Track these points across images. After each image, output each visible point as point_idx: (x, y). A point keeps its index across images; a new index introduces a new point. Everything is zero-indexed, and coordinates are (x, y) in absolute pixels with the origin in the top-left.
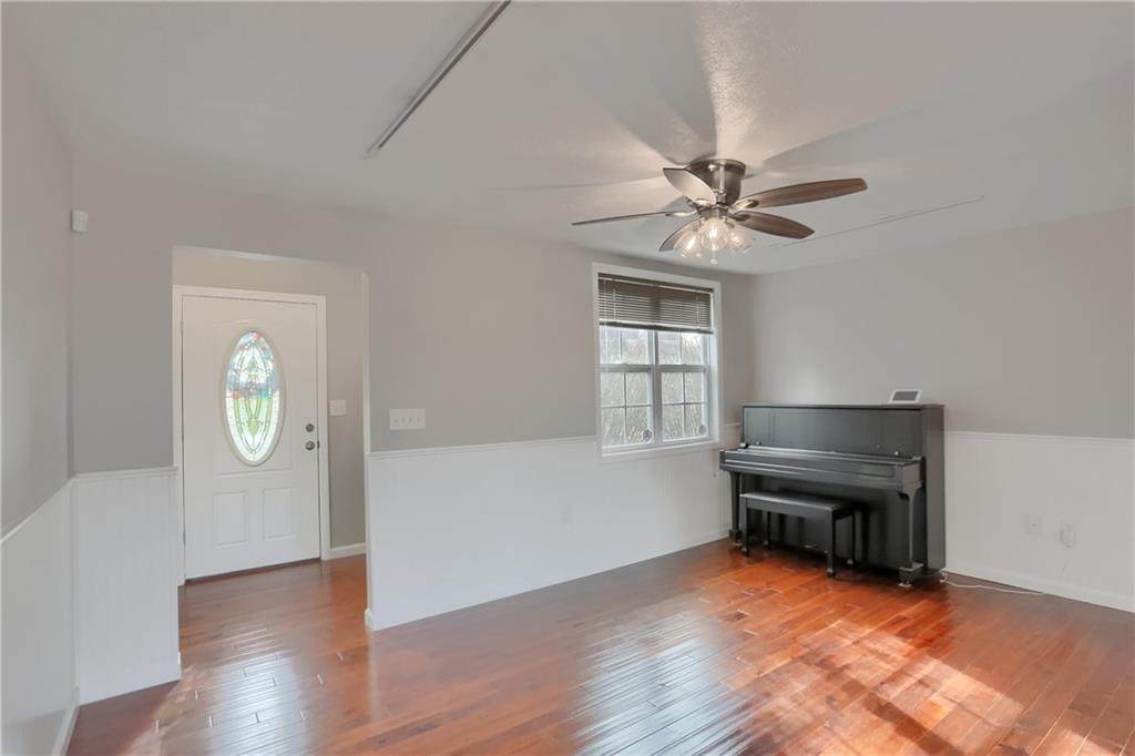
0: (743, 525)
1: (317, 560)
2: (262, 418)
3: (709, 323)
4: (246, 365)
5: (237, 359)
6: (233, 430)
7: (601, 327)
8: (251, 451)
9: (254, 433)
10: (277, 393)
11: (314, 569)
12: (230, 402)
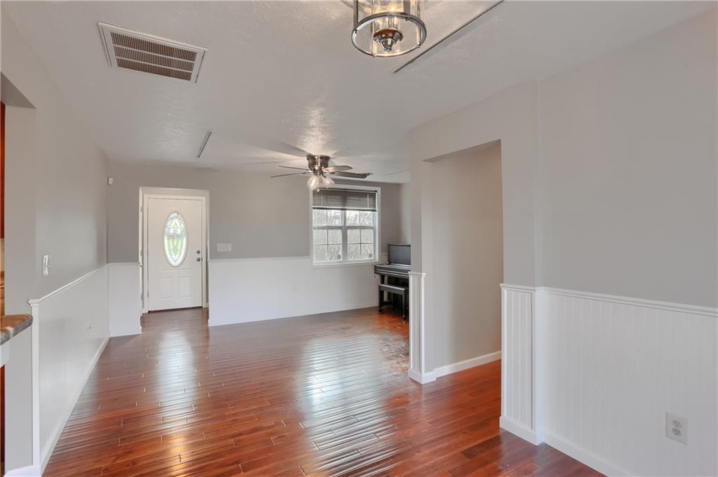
0: (385, 299)
1: (201, 307)
2: (179, 248)
3: (375, 206)
4: (172, 226)
5: (169, 223)
6: (167, 252)
7: (314, 210)
8: (175, 261)
9: (175, 253)
10: (185, 238)
11: (200, 311)
12: (166, 241)
